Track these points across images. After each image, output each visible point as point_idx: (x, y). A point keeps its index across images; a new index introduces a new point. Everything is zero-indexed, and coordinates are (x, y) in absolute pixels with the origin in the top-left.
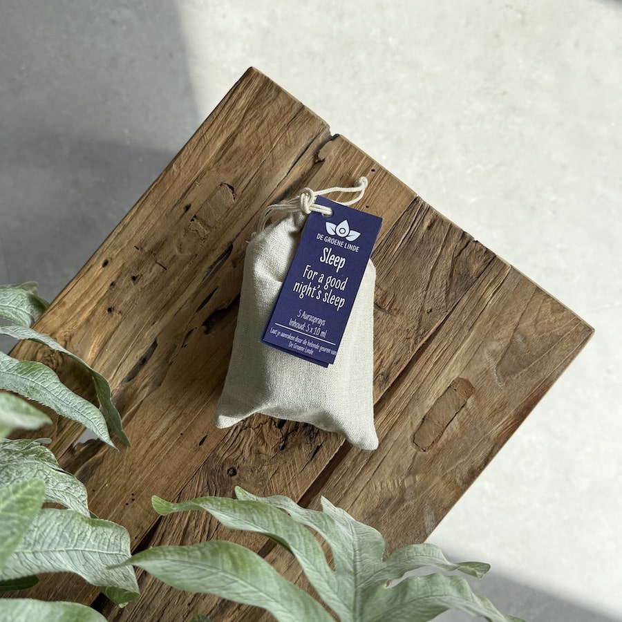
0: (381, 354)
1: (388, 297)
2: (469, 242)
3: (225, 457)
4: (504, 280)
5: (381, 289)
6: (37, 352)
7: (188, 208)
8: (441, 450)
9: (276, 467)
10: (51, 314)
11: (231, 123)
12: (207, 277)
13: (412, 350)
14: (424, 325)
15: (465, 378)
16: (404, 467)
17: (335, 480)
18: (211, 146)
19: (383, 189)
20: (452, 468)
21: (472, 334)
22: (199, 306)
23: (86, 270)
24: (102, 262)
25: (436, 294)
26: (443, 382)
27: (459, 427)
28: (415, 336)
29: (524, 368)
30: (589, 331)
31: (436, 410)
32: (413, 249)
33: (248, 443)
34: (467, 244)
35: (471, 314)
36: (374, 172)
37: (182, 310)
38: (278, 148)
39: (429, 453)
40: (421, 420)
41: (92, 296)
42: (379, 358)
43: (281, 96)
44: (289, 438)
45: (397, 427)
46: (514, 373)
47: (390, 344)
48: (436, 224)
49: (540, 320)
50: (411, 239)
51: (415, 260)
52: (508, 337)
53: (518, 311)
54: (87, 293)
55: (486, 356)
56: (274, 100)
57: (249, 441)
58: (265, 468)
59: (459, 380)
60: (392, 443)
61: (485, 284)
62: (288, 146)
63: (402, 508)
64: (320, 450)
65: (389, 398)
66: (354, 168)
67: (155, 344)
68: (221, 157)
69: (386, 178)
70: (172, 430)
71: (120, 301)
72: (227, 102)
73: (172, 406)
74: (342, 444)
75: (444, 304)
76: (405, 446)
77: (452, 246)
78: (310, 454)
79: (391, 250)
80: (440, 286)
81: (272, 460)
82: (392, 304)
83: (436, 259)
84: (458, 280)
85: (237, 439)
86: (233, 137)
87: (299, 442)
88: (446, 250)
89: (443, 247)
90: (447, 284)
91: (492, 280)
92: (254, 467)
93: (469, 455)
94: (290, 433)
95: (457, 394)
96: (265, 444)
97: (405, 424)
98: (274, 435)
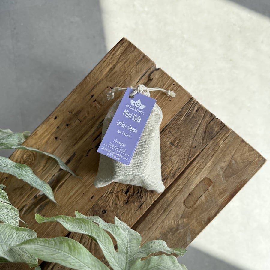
0: (172, 165)
1: (177, 140)
2: (214, 118)
3: (102, 205)
4: (228, 136)
5: (174, 136)
6: (24, 154)
7: (92, 96)
8: (196, 209)
9: (123, 211)
10: (31, 138)
11: (114, 60)
12: (99, 126)
13: (186, 164)
14: (192, 153)
15: (209, 177)
16: (179, 215)
17: (149, 219)
18: (104, 70)
19: (178, 92)
20: (200, 217)
21: (213, 158)
22: (94, 139)
23: (47, 120)
24: (54, 117)
25: (198, 140)
26: (199, 179)
27: (204, 199)
28: (188, 158)
29: (235, 175)
30: (264, 160)
31: (195, 191)
32: (189, 120)
33: (112, 200)
34: (213, 119)
35: (213, 150)
36: (174, 85)
37: (87, 140)
38: (133, 73)
39: (191, 210)
40: (188, 195)
41: (49, 131)
42: (171, 166)
43: (136, 50)
44: (130, 198)
45: (177, 197)
46: (230, 177)
47: (177, 161)
48: (200, 109)
49: (243, 154)
50: (188, 115)
51: (190, 124)
52: (229, 161)
53: (234, 150)
54: (47, 130)
55: (219, 169)
56: (133, 52)
57: (113, 198)
58: (119, 211)
59: (206, 178)
60: (174, 204)
61: (220, 137)
62: (137, 72)
63: (177, 233)
64: (143, 205)
65: (175, 184)
66: (166, 83)
67: (74, 154)
68: (108, 75)
69: (179, 88)
70: (79, 192)
71: (61, 134)
72: (112, 52)
73: (80, 181)
74: (153, 203)
75: (201, 145)
76: (180, 206)
77: (206, 119)
78: (138, 206)
79: (179, 120)
80: (200, 136)
81: (122, 208)
82: (178, 143)
83: (199, 125)
84: (208, 134)
85: (108, 197)
86: (114, 67)
87: (134, 201)
88: (203, 121)
89: (202, 119)
90: (203, 136)
91: (223, 135)
92: (114, 210)
93: (208, 211)
94: (130, 196)
95: (205, 184)
96: (119, 201)
97: (181, 196)
98: (123, 197)
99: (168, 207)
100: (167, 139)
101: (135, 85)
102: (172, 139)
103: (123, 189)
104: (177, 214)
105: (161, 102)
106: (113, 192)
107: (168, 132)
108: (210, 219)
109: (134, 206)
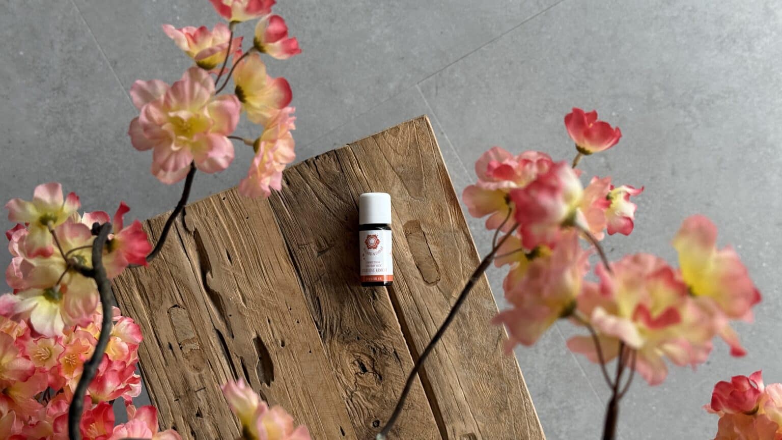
1: (320, 241)
2: (314, 162)
3: (363, 422)
4: (355, 155)
5: (311, 243)
7: (171, 347)
8: (445, 268)
9: (390, 390)
11: (128, 279)
15: (406, 222)
16: (442, 301)
18: (135, 303)
19: (242, 199)
20: (461, 268)
25: (337, 207)
26: (400, 238)
27: (436, 247)
29: (422, 178)
30: (423, 120)
31: (415, 255)
32: (296, 204)
33: (363, 401)
34: (315, 164)
36: (226, 199)
38: (167, 256)
40: (417, 269)
44: (376, 368)
45: (412, 289)
46: (421, 187)
48: (288, 177)
49: (396, 147)
50: (288, 201)
51: (305, 207)
52: (395, 176)
53: (382, 160)
55: (400, 199)
57: (362, 398)
58: (387, 398)
59: (405, 227)
60: (422, 300)
61: (350, 169)
62: (170, 249)
63: (468, 319)
64: (398, 352)
66: (214, 211)
69: (235, 193)
74: (402, 335)
75: (347, 205)
76: (429, 291)
77: (310, 176)
78: (395, 361)
79: (289, 221)
80: (333, 201)
81: (384, 389)
82: (326, 241)
83: (313, 192)
84: (336, 186)
85: (355, 406)
86: (138, 284)
87: (383, 364)
88: (311, 182)
89: (307, 182)
90: (335, 195)
91: (350, 165)
92: (382, 406)
93: (459, 251)
94: (374, 366)
95: (414, 234)
96: (371, 389)
97: (414, 283)
98: (368, 378)
99: (421, 312)
100: (310, 255)
101: (190, 264)
102: (314, 248)
103: (354, 373)
104: (439, 303)
105: (242, 234)
106: (352, 393)
107: (299, 248)
108: (474, 255)
109: (391, 369)
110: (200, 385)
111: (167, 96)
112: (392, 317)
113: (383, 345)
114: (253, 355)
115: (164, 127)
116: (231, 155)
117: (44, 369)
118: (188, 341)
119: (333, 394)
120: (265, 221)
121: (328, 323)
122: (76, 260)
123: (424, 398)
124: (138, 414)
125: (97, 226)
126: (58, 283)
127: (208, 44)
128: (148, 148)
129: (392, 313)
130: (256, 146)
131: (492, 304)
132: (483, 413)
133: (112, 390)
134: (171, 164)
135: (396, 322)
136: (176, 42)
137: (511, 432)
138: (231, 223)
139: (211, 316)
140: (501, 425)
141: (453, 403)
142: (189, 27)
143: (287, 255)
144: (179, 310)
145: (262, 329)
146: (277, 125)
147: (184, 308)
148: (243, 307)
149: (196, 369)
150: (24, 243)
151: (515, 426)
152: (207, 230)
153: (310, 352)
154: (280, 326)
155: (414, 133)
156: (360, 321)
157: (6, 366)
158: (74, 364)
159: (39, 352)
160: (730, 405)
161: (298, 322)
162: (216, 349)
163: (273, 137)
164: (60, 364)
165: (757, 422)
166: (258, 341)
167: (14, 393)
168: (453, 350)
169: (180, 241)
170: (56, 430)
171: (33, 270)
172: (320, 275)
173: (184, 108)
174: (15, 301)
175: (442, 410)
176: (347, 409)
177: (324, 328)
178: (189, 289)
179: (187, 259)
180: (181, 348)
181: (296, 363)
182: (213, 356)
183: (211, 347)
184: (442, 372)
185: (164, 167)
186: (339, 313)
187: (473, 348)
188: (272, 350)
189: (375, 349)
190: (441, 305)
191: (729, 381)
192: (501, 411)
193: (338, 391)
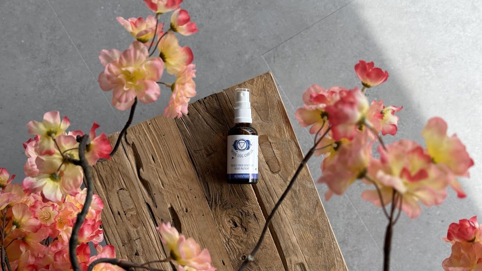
2: (203, 101)
3: (236, 257)
4: (228, 97)
5: (203, 149)
7: (119, 214)
8: (283, 163)
9: (252, 237)
16: (282, 183)
19: (160, 124)
20: (293, 163)
25: (218, 127)
27: (278, 151)
29: (269, 109)
30: (268, 74)
31: (266, 156)
32: (193, 126)
33: (236, 244)
36: (151, 124)
38: (116, 159)
40: (267, 164)
44: (243, 224)
45: (263, 176)
46: (268, 115)
50: (188, 125)
51: (198, 128)
57: (235, 243)
58: (250, 242)
60: (270, 183)
61: (225, 105)
63: (298, 194)
64: (255, 214)
66: (144, 131)
68: (105, 186)
69: (156, 120)
74: (258, 204)
75: (224, 126)
76: (274, 177)
77: (201, 110)
78: (254, 220)
79: (188, 136)
80: (215, 124)
81: (248, 237)
82: (211, 148)
83: (203, 119)
85: (231, 247)
87: (247, 222)
88: (202, 113)
89: (199, 113)
90: (216, 121)
91: (225, 101)
92: (247, 247)
93: (291, 153)
94: (241, 223)
95: (264, 143)
96: (240, 237)
97: (265, 172)
98: (238, 231)
99: (269, 190)
100: (202, 157)
101: (130, 163)
102: (204, 152)
103: (230, 227)
104: (280, 184)
105: (161, 145)
106: (229, 239)
107: (195, 153)
108: (300, 155)
109: (251, 224)
110: (137, 236)
111: (121, 58)
112: (252, 193)
113: (247, 210)
114: (169, 217)
115: (119, 77)
116: (158, 93)
117: (47, 225)
118: (130, 210)
119: (217, 240)
120: (175, 138)
121: (214, 197)
122: (69, 156)
123: (272, 241)
124: (104, 250)
125: (79, 137)
126: (58, 170)
127: (143, 28)
128: (110, 89)
129: (252, 191)
130: (173, 88)
131: (312, 184)
132: (308, 250)
133: (87, 237)
134: (124, 98)
135: (255, 197)
136: (125, 27)
137: (325, 262)
138: (154, 139)
139: (143, 195)
140: (319, 257)
141: (290, 245)
142: (132, 18)
143: (188, 157)
144: (124, 191)
145: (174, 202)
146: (185, 74)
147: (127, 190)
148: (162, 189)
149: (135, 226)
150: (38, 147)
151: (327, 258)
152: (140, 143)
153: (203, 215)
154: (185, 200)
155: (263, 82)
156: (233, 196)
157: (24, 223)
158: (64, 222)
159: (44, 215)
160: (459, 237)
161: (195, 197)
162: (146, 215)
163: (183, 82)
164: (56, 222)
165: (474, 246)
166: (172, 209)
167: (29, 240)
168: (289, 212)
169: (124, 150)
170: (55, 260)
171: (43, 163)
172: (208, 168)
173: (131, 66)
174: (33, 181)
175: (283, 249)
176: (226, 249)
177: (211, 200)
178: (130, 179)
179: (128, 160)
180: (125, 214)
181: (195, 222)
182: (144, 218)
183: (143, 213)
184: (283, 226)
185: (119, 100)
186: (220, 191)
187: (301, 211)
188: (180, 214)
189: (242, 213)
190: (281, 186)
191: (458, 222)
192: (319, 249)
193: (220, 238)
